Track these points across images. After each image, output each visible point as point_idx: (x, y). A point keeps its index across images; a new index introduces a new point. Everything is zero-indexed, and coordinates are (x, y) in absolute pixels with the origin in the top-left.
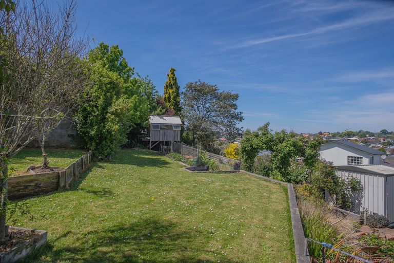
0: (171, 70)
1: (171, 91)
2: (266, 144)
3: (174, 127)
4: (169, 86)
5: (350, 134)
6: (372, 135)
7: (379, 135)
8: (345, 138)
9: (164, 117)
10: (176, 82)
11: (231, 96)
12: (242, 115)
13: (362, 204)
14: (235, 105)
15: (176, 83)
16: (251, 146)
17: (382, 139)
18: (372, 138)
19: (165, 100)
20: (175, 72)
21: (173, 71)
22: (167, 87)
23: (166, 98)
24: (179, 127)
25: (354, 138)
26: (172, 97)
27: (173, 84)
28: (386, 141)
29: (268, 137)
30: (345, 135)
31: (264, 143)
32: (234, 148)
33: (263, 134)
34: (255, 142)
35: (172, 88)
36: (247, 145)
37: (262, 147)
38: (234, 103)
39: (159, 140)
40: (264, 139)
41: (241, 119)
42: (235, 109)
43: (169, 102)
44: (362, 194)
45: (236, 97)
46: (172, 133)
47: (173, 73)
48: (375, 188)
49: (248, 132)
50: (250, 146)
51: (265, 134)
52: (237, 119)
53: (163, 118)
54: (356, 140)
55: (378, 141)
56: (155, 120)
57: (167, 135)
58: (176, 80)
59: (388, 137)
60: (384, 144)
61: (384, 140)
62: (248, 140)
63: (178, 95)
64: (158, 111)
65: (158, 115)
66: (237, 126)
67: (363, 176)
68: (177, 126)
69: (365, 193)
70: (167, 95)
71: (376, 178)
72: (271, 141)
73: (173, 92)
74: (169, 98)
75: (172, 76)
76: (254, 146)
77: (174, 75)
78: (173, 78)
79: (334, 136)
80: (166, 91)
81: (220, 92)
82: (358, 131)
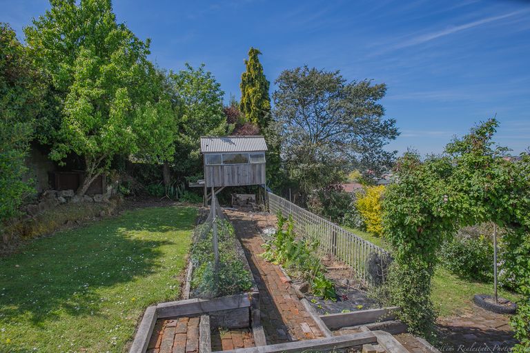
0: (250, 53)
1: (250, 91)
2: (486, 201)
3: (252, 156)
4: (248, 82)
9: (233, 140)
10: (259, 73)
11: (369, 90)
12: (396, 126)
14: (380, 107)
15: (260, 76)
16: (426, 210)
19: (242, 110)
20: (259, 56)
21: (255, 54)
22: (244, 84)
23: (243, 104)
24: (261, 156)
26: (253, 101)
27: (255, 79)
29: (493, 177)
31: (478, 199)
32: (378, 196)
33: (474, 166)
34: (441, 194)
35: (254, 85)
36: (410, 206)
37: (469, 214)
38: (377, 103)
39: (223, 184)
40: (478, 182)
41: (394, 134)
42: (380, 115)
43: (249, 111)
45: (380, 91)
46: (248, 169)
47: (254, 58)
49: (412, 161)
50: (422, 211)
51: (479, 166)
52: (385, 134)
53: (230, 141)
56: (211, 145)
57: (238, 175)
58: (260, 69)
62: (413, 189)
63: (265, 96)
64: (221, 127)
65: (221, 135)
66: (385, 149)
68: (256, 155)
70: (245, 100)
72: (508, 190)
73: (255, 92)
74: (249, 104)
75: (253, 62)
76: (437, 211)
77: (257, 61)
78: (255, 66)
80: (244, 91)
81: (346, 84)
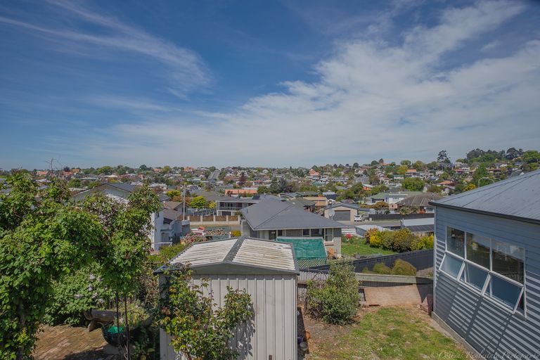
5: (107, 171)
6: (132, 171)
7: (139, 172)
8: (102, 176)
13: (250, 347)
17: (142, 176)
18: (132, 175)
25: (113, 176)
28: (146, 179)
30: (101, 172)
44: (250, 324)
48: (278, 306)
54: (115, 179)
55: (137, 179)
59: (147, 173)
60: (144, 181)
61: (144, 177)
67: (252, 283)
69: (259, 322)
71: (279, 283)
79: (87, 173)
82: (116, 166)
